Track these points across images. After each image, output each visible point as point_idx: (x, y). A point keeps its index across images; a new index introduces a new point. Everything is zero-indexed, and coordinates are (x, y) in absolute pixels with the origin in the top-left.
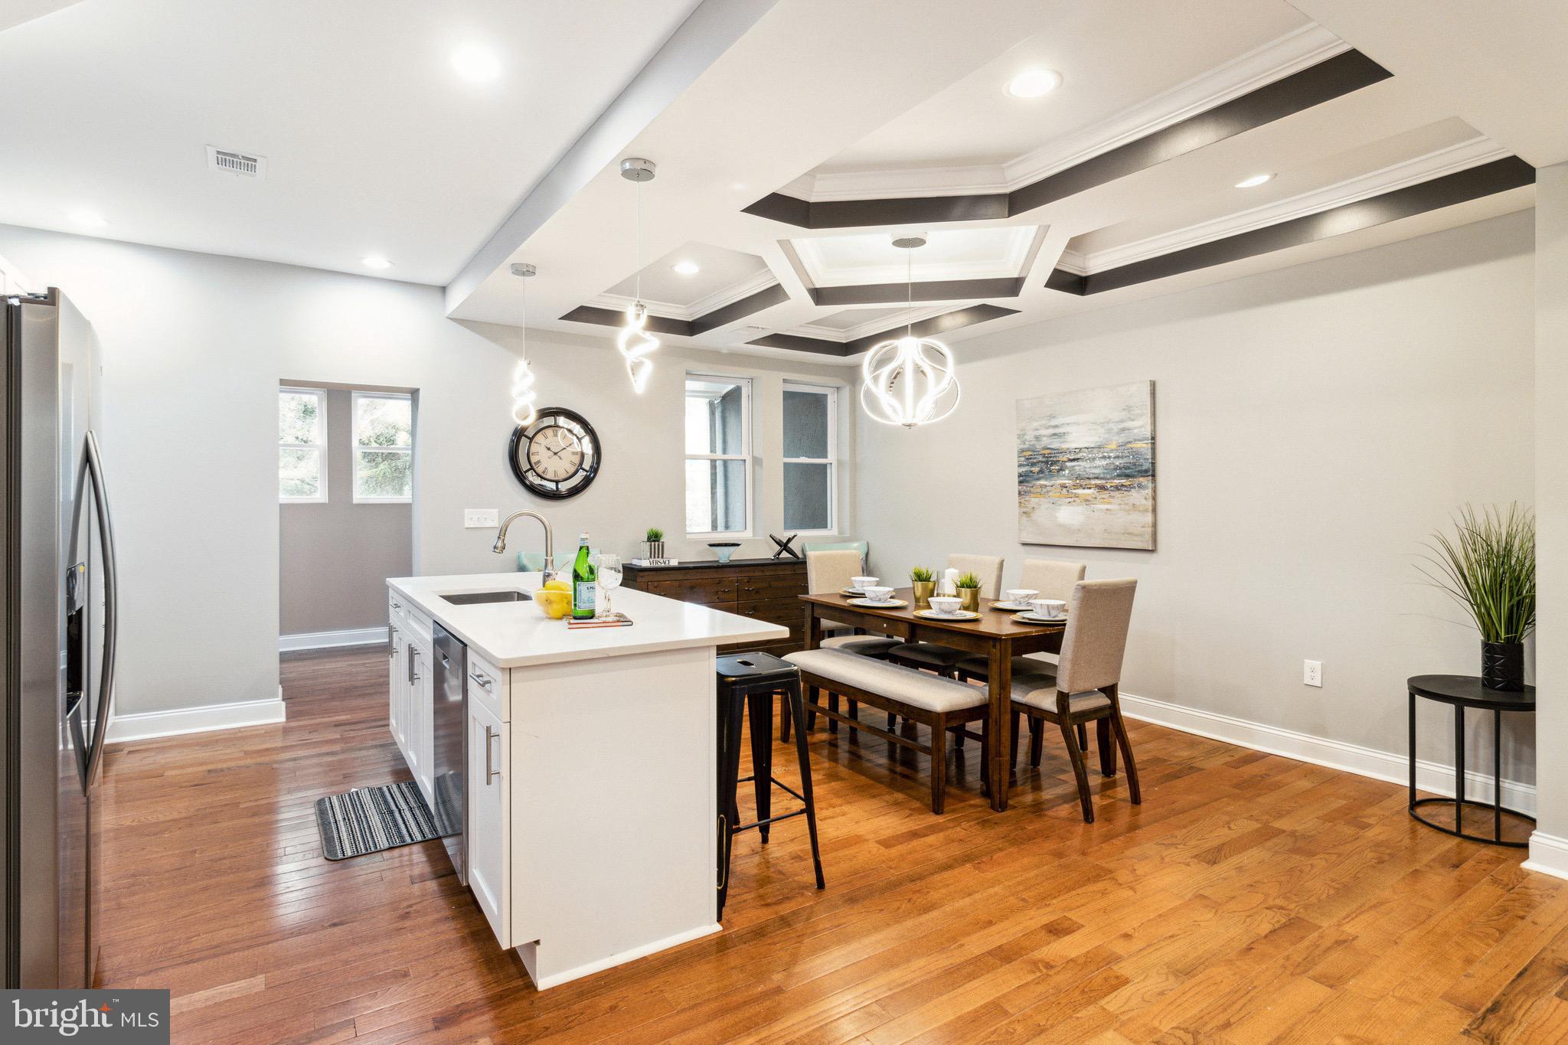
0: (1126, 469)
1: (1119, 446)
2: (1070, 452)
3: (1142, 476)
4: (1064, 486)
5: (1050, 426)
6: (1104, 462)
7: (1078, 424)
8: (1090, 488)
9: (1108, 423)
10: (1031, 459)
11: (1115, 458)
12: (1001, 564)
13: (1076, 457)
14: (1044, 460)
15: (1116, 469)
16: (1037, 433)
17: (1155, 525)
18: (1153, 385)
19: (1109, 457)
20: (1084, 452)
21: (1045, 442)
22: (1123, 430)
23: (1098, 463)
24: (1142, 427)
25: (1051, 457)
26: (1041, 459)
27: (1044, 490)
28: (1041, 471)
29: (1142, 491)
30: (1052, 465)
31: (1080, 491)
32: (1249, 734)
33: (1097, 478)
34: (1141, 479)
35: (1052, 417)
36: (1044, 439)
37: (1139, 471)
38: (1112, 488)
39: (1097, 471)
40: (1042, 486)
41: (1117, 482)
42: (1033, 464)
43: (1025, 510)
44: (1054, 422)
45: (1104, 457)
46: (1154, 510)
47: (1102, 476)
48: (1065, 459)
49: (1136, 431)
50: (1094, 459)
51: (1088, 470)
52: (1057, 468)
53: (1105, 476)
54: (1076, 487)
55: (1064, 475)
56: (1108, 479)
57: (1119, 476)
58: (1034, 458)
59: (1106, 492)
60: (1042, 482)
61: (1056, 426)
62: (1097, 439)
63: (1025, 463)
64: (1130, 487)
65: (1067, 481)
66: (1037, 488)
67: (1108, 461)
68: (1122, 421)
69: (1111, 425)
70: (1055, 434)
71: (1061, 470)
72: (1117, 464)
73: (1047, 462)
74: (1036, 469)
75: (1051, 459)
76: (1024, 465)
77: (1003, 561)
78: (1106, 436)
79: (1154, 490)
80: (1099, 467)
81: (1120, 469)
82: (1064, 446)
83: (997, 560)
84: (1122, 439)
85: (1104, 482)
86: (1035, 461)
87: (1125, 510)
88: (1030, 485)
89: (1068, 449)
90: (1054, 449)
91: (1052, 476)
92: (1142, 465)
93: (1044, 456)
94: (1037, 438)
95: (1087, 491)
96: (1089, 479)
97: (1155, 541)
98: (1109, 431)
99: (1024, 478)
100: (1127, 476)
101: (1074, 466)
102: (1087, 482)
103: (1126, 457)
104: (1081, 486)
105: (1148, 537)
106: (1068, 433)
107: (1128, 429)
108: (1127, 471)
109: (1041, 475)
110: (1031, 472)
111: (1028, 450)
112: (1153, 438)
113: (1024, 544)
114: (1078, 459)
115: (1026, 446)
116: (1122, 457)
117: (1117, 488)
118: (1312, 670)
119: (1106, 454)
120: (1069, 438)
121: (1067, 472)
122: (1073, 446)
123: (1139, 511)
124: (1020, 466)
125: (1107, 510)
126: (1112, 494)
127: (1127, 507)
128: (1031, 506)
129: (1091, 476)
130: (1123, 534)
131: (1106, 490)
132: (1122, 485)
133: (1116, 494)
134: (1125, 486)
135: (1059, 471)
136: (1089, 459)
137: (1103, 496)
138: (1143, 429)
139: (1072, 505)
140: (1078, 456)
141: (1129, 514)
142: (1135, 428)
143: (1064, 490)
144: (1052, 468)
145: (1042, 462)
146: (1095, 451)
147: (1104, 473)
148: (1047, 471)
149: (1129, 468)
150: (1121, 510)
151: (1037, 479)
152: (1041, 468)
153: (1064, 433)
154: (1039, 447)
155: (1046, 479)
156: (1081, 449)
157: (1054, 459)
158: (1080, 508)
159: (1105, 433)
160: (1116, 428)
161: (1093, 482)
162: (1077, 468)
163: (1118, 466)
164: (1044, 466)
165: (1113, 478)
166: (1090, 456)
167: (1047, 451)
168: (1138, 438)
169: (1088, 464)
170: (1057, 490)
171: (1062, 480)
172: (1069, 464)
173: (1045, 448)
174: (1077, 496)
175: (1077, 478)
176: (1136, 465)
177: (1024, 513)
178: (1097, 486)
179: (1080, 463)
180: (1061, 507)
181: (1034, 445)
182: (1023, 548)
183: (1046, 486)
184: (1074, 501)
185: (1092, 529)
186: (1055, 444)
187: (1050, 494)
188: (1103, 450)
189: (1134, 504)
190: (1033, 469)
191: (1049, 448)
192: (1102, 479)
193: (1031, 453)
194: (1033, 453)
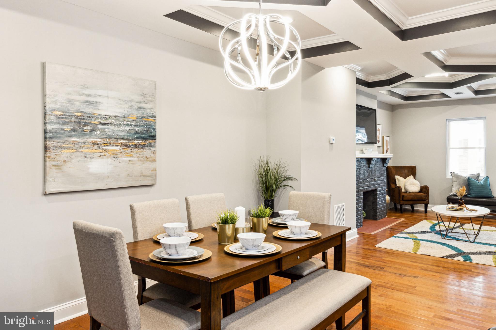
0: (142, 134)
1: (138, 119)
2: (101, 117)
3: (151, 139)
4: (95, 143)
5: (83, 94)
6: (128, 128)
7: (108, 97)
8: (117, 146)
9: (131, 101)
10: (63, 118)
11: (135, 126)
13: (106, 122)
14: (77, 120)
15: (135, 134)
16: (70, 97)
19: (131, 125)
20: (114, 119)
21: (78, 105)
22: (141, 108)
23: (123, 128)
24: (152, 108)
25: (84, 119)
26: (73, 119)
27: (76, 146)
28: (73, 130)
29: (151, 149)
30: (84, 125)
31: (110, 148)
33: (122, 139)
34: (151, 141)
35: (85, 87)
36: (78, 103)
37: (150, 136)
38: (133, 146)
39: (123, 134)
40: (74, 143)
41: (136, 142)
42: (65, 123)
43: (54, 163)
44: (87, 92)
45: (127, 125)
47: (126, 137)
48: (96, 122)
49: (148, 110)
50: (120, 125)
51: (115, 132)
52: (89, 128)
53: (129, 137)
54: (105, 144)
55: (96, 135)
56: (131, 140)
57: (137, 138)
58: (66, 118)
59: (129, 149)
60: (75, 139)
61: (89, 96)
62: (122, 111)
63: (55, 121)
64: (144, 146)
65: (98, 140)
66: (69, 144)
67: (130, 128)
68: (140, 103)
69: (133, 104)
70: (87, 102)
71: (93, 130)
72: (137, 130)
73: (80, 123)
74: (68, 128)
75: (84, 121)
76: (55, 123)
78: (130, 110)
79: (155, 148)
80: (124, 131)
81: (138, 133)
82: (96, 112)
84: (139, 114)
85: (127, 141)
86: (67, 120)
87: (142, 161)
88: (61, 141)
89: (99, 115)
90: (87, 113)
91: (85, 135)
92: (152, 133)
93: (77, 117)
94: (70, 101)
95: (115, 148)
96: (116, 139)
98: (132, 107)
99: (53, 135)
100: (143, 139)
101: (104, 129)
103: (142, 126)
104: (110, 144)
105: (155, 177)
106: (100, 102)
107: (144, 109)
108: (143, 136)
109: (73, 133)
110: (63, 130)
111: (59, 110)
113: (49, 194)
115: (58, 106)
116: (140, 126)
117: (136, 146)
119: (129, 123)
120: (100, 106)
121: (98, 132)
122: (104, 113)
123: (150, 161)
124: (48, 123)
125: (130, 161)
126: (133, 150)
127: (143, 159)
128: (62, 159)
129: (118, 137)
130: (140, 176)
131: (129, 147)
132: (140, 145)
133: (135, 150)
134: (142, 145)
135: (91, 131)
136: (117, 124)
137: (127, 152)
138: (152, 110)
139: (103, 158)
140: (108, 121)
141: (144, 163)
142: (148, 109)
143: (96, 146)
144: (85, 128)
145: (75, 122)
146: (121, 119)
147: (127, 136)
148: (79, 131)
149: (144, 134)
150: (139, 161)
151: (70, 137)
152: (74, 127)
153: (96, 102)
154: (71, 109)
155: (79, 137)
156: (110, 116)
157: (87, 121)
158: (109, 160)
159: (128, 108)
160: (136, 106)
161: (120, 141)
162: (107, 130)
163: (137, 131)
164: (77, 127)
165: (134, 140)
166: (117, 122)
167: (80, 114)
168: (149, 115)
169: (116, 128)
170: (89, 146)
171: (94, 138)
172: (100, 127)
173: (78, 111)
174: (107, 151)
175: (107, 138)
176: (147, 132)
177: (53, 165)
178: (122, 144)
179: (110, 127)
180: (93, 159)
181: (66, 107)
182: (44, 198)
183: (79, 143)
184: (104, 155)
185: (119, 175)
186: (88, 109)
187: (83, 150)
188: (126, 119)
189: (147, 157)
190: (64, 127)
191: (81, 112)
192: (126, 139)
193: (61, 113)
194: (65, 114)
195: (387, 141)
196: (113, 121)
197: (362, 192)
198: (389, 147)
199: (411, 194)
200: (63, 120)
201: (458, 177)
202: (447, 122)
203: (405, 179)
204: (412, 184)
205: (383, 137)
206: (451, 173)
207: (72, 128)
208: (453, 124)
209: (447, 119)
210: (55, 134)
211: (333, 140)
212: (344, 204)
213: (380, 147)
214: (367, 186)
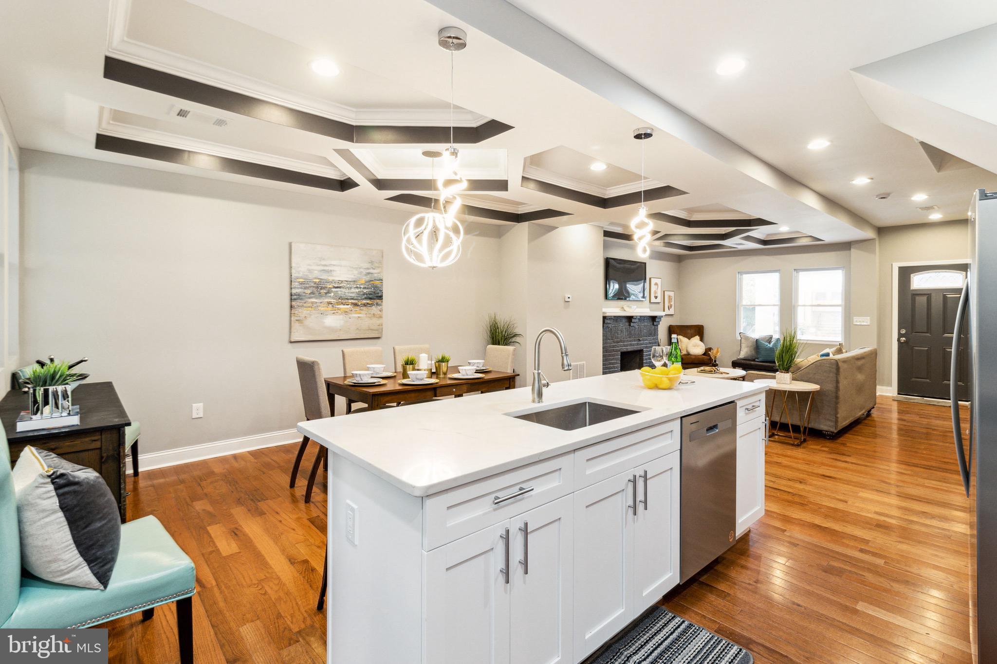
0: (370, 295)
1: (366, 282)
2: (335, 282)
3: (378, 299)
4: (329, 303)
5: (320, 264)
6: (357, 290)
7: (341, 266)
8: (348, 305)
9: (360, 268)
10: (304, 284)
11: (363, 288)
13: (339, 285)
14: (315, 285)
15: (364, 294)
16: (310, 268)
18: (383, 252)
19: (360, 288)
20: (345, 284)
21: (316, 274)
22: (369, 273)
23: (353, 290)
24: (379, 273)
25: (320, 284)
26: (312, 285)
27: (315, 305)
28: (312, 293)
29: (378, 307)
30: (321, 289)
31: (342, 306)
33: (352, 299)
35: (323, 259)
36: (316, 272)
37: (377, 297)
38: (362, 305)
39: (353, 295)
40: (312, 303)
41: (365, 301)
42: (306, 288)
43: (297, 318)
44: (323, 263)
45: (357, 287)
47: (356, 298)
48: (331, 286)
49: (376, 275)
50: (351, 288)
51: (346, 294)
52: (325, 291)
54: (338, 303)
55: (330, 296)
56: (360, 300)
57: (366, 298)
58: (307, 284)
60: (313, 300)
61: (325, 265)
62: (353, 277)
64: (372, 305)
65: (332, 300)
66: (309, 303)
67: (359, 290)
68: (368, 269)
69: (362, 270)
70: (324, 270)
71: (328, 292)
72: (365, 291)
73: (317, 287)
74: (308, 291)
75: (321, 286)
76: (298, 288)
78: (359, 276)
79: (381, 307)
80: (354, 293)
81: (367, 294)
82: (331, 279)
84: (368, 278)
85: (357, 301)
86: (307, 286)
87: (369, 317)
88: (303, 301)
89: (333, 280)
90: (323, 279)
91: (321, 296)
92: (378, 293)
93: (315, 283)
94: (310, 271)
95: (346, 307)
96: (347, 299)
98: (361, 273)
99: (293, 297)
100: (371, 299)
101: (337, 291)
102: (347, 301)
103: (370, 288)
104: (342, 303)
105: (381, 331)
106: (334, 271)
107: (372, 274)
109: (312, 295)
110: (304, 293)
111: (301, 278)
113: (293, 342)
114: (341, 287)
115: (301, 275)
116: (368, 288)
117: (365, 305)
119: (358, 286)
120: (334, 273)
121: (332, 294)
122: (337, 279)
123: (377, 317)
124: (291, 288)
125: (359, 317)
126: (362, 308)
127: (370, 316)
129: (349, 298)
130: (368, 330)
131: (358, 306)
132: (368, 304)
133: (364, 308)
134: (369, 304)
135: (326, 293)
136: (348, 288)
137: (356, 309)
138: (379, 275)
139: (336, 315)
140: (341, 285)
141: (371, 319)
142: (376, 273)
143: (330, 305)
144: (322, 291)
145: (314, 287)
146: (352, 283)
147: (357, 297)
148: (317, 294)
149: (372, 294)
150: (366, 317)
151: (309, 298)
152: (313, 291)
153: (331, 271)
154: (311, 276)
155: (317, 298)
156: (342, 281)
157: (323, 286)
158: (341, 316)
159: (358, 274)
160: (365, 272)
161: (350, 301)
162: (339, 292)
164: (315, 290)
165: (363, 299)
166: (348, 286)
167: (318, 280)
168: (376, 279)
169: (347, 291)
170: (325, 305)
171: (329, 299)
172: (334, 290)
173: (316, 278)
174: (339, 309)
175: (339, 298)
176: (375, 293)
177: (296, 320)
178: (352, 304)
179: (342, 289)
180: (327, 316)
181: (307, 275)
182: (290, 344)
183: (316, 303)
184: (337, 312)
185: (349, 329)
186: (324, 276)
187: (320, 308)
188: (356, 283)
189: (374, 314)
190: (305, 291)
191: (319, 279)
192: (356, 299)
193: (303, 280)
194: (306, 281)
195: (669, 296)
196: (345, 285)
197: (620, 352)
198: (672, 303)
199: (692, 356)
200: (305, 285)
201: (747, 338)
202: (739, 275)
203: (689, 339)
204: (695, 346)
205: (664, 292)
206: (740, 333)
207: (311, 291)
208: (746, 278)
209: (739, 272)
210: (298, 297)
211: (569, 298)
212: (585, 362)
213: (659, 303)
214: (627, 345)
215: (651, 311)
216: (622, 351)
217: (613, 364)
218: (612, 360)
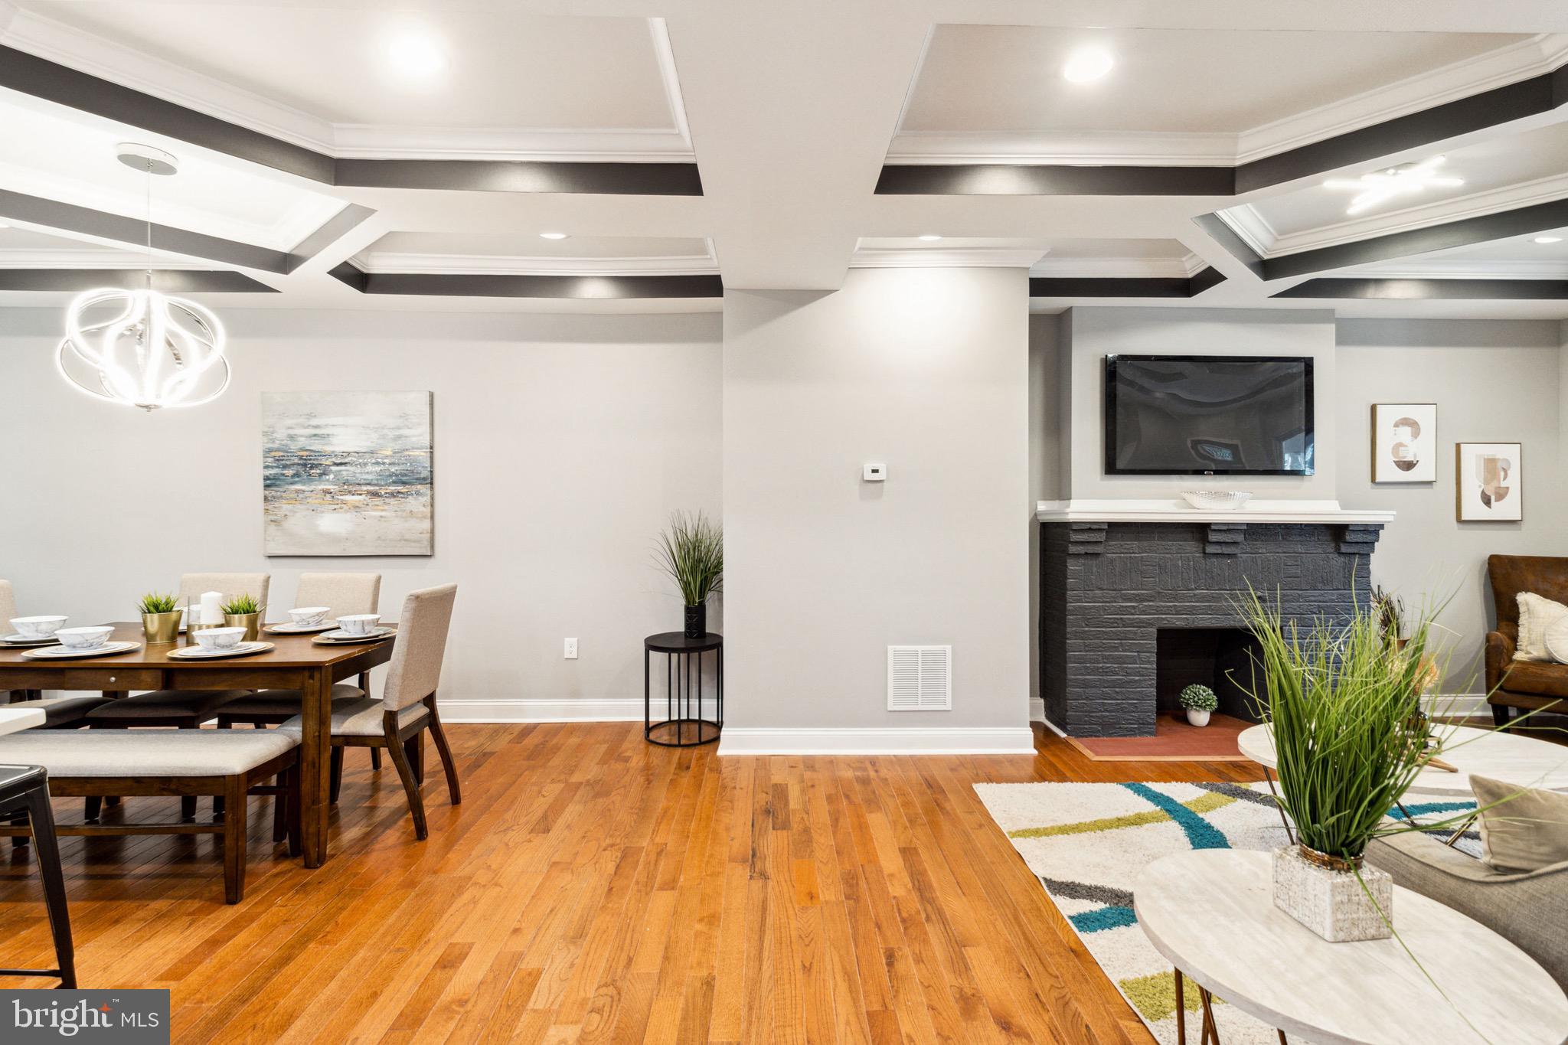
0: (402, 476)
1: (395, 453)
2: (336, 455)
3: (420, 484)
4: (327, 492)
5: (309, 426)
6: (377, 468)
7: (347, 426)
8: (361, 495)
9: (382, 428)
10: (283, 460)
11: (390, 464)
12: (267, 580)
13: (343, 461)
14: (301, 462)
15: (391, 476)
16: (291, 432)
17: (432, 532)
18: (432, 395)
19: (384, 464)
20: (355, 457)
21: (302, 442)
22: (399, 437)
23: (369, 468)
24: (419, 435)
25: (310, 460)
26: (296, 461)
27: (301, 496)
28: (297, 475)
29: (420, 498)
30: (312, 468)
31: (348, 498)
32: (520, 711)
33: (369, 484)
34: (419, 487)
35: (311, 416)
36: (303, 439)
37: (417, 479)
38: (387, 495)
39: (370, 477)
40: (297, 491)
41: (392, 488)
42: (285, 467)
43: (273, 518)
44: (314, 422)
45: (377, 463)
46: (432, 517)
47: (375, 482)
48: (328, 463)
49: (414, 439)
50: (365, 464)
51: (358, 475)
52: (318, 471)
53: (379, 482)
54: (342, 492)
55: (328, 480)
56: (383, 486)
57: (394, 482)
58: (286, 460)
59: (380, 498)
60: (299, 487)
61: (317, 427)
62: (368, 444)
63: (274, 464)
64: (408, 494)
65: (332, 487)
66: (291, 493)
67: (382, 467)
68: (399, 428)
69: (385, 431)
70: (315, 435)
71: (324, 474)
72: (393, 470)
73: (305, 465)
74: (289, 472)
75: (311, 462)
76: (272, 467)
77: (269, 577)
78: (380, 441)
79: (432, 498)
80: (371, 473)
81: (396, 475)
82: (328, 449)
83: (262, 576)
84: (397, 446)
85: (377, 488)
86: (288, 463)
87: (402, 517)
88: (281, 490)
89: (333, 452)
90: (315, 452)
91: (312, 481)
92: (420, 473)
93: (301, 458)
94: (292, 437)
95: (357, 498)
96: (359, 484)
97: (432, 547)
98: (384, 437)
99: (270, 483)
100: (404, 483)
101: (341, 471)
102: (358, 487)
103: (403, 464)
104: (350, 492)
105: (426, 543)
106: (333, 435)
107: (406, 437)
108: (404, 479)
109: (297, 479)
110: (283, 475)
111: (278, 450)
112: (431, 448)
113: (270, 557)
114: (346, 463)
115: (276, 445)
116: (399, 464)
117: (393, 495)
118: (570, 647)
119: (380, 460)
120: (333, 440)
121: (332, 476)
122: (338, 449)
123: (417, 518)
124: (266, 467)
125: (381, 517)
126: (387, 500)
127: (404, 514)
128: (282, 513)
129: (362, 482)
130: (400, 540)
131: (380, 496)
132: (399, 492)
133: (392, 501)
134: (402, 493)
135: (321, 475)
136: (360, 464)
137: (377, 503)
138: (422, 438)
139: (338, 512)
140: (346, 460)
141: (406, 521)
142: (414, 436)
143: (328, 496)
144: (312, 471)
145: (298, 464)
146: (367, 456)
147: (377, 480)
148: (304, 475)
149: (406, 475)
150: (397, 517)
151: (292, 484)
152: (298, 471)
153: (328, 435)
154: (293, 447)
155: (304, 484)
156: (349, 453)
157: (315, 462)
158: (348, 516)
159: (378, 439)
160: (391, 434)
161: (364, 488)
162: (344, 473)
163: (393, 473)
164: (301, 470)
165: (389, 485)
166: (361, 461)
167: (305, 453)
168: (416, 446)
169: (358, 470)
170: (318, 496)
171: (325, 485)
172: (334, 468)
173: (302, 450)
174: (344, 503)
175: (344, 483)
176: (413, 472)
177: (272, 521)
178: (369, 492)
179: (348, 468)
180: (323, 514)
181: (286, 446)
182: (268, 561)
183: (304, 491)
184: (340, 508)
185: (363, 537)
186: (316, 446)
187: (309, 500)
188: (375, 456)
189: (411, 511)
190: (284, 472)
191: (307, 450)
192: (375, 485)
193: (282, 454)
194: (286, 454)
195: (1491, 461)
196: (355, 459)
197: (1153, 629)
198: (1510, 484)
200: (284, 462)
205: (1457, 446)
207: (295, 472)
210: (273, 481)
211: (875, 471)
212: (948, 648)
213: (1430, 483)
214: (1192, 611)
215: (1342, 509)
216: (1165, 624)
217: (1120, 660)
218: (1116, 648)
